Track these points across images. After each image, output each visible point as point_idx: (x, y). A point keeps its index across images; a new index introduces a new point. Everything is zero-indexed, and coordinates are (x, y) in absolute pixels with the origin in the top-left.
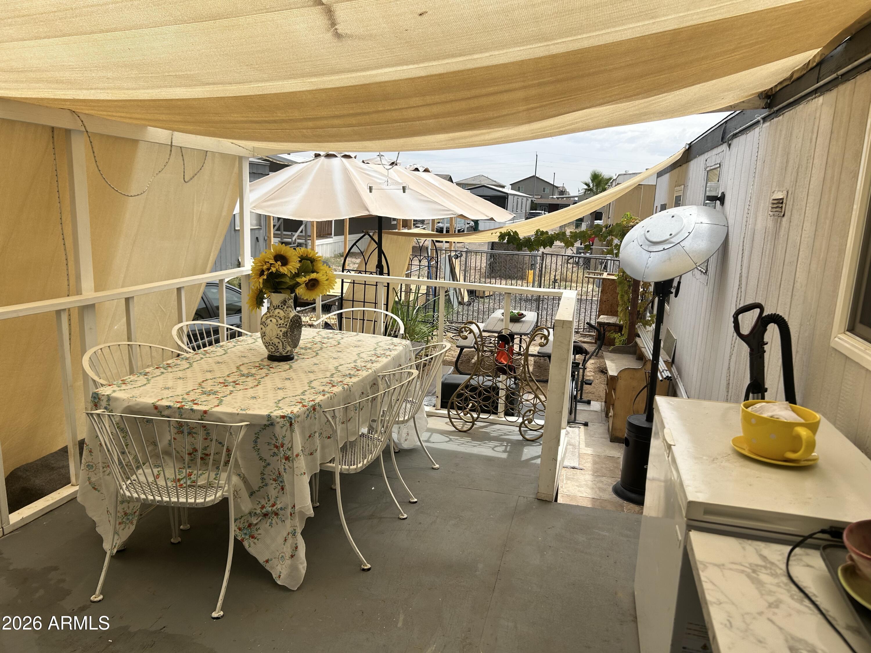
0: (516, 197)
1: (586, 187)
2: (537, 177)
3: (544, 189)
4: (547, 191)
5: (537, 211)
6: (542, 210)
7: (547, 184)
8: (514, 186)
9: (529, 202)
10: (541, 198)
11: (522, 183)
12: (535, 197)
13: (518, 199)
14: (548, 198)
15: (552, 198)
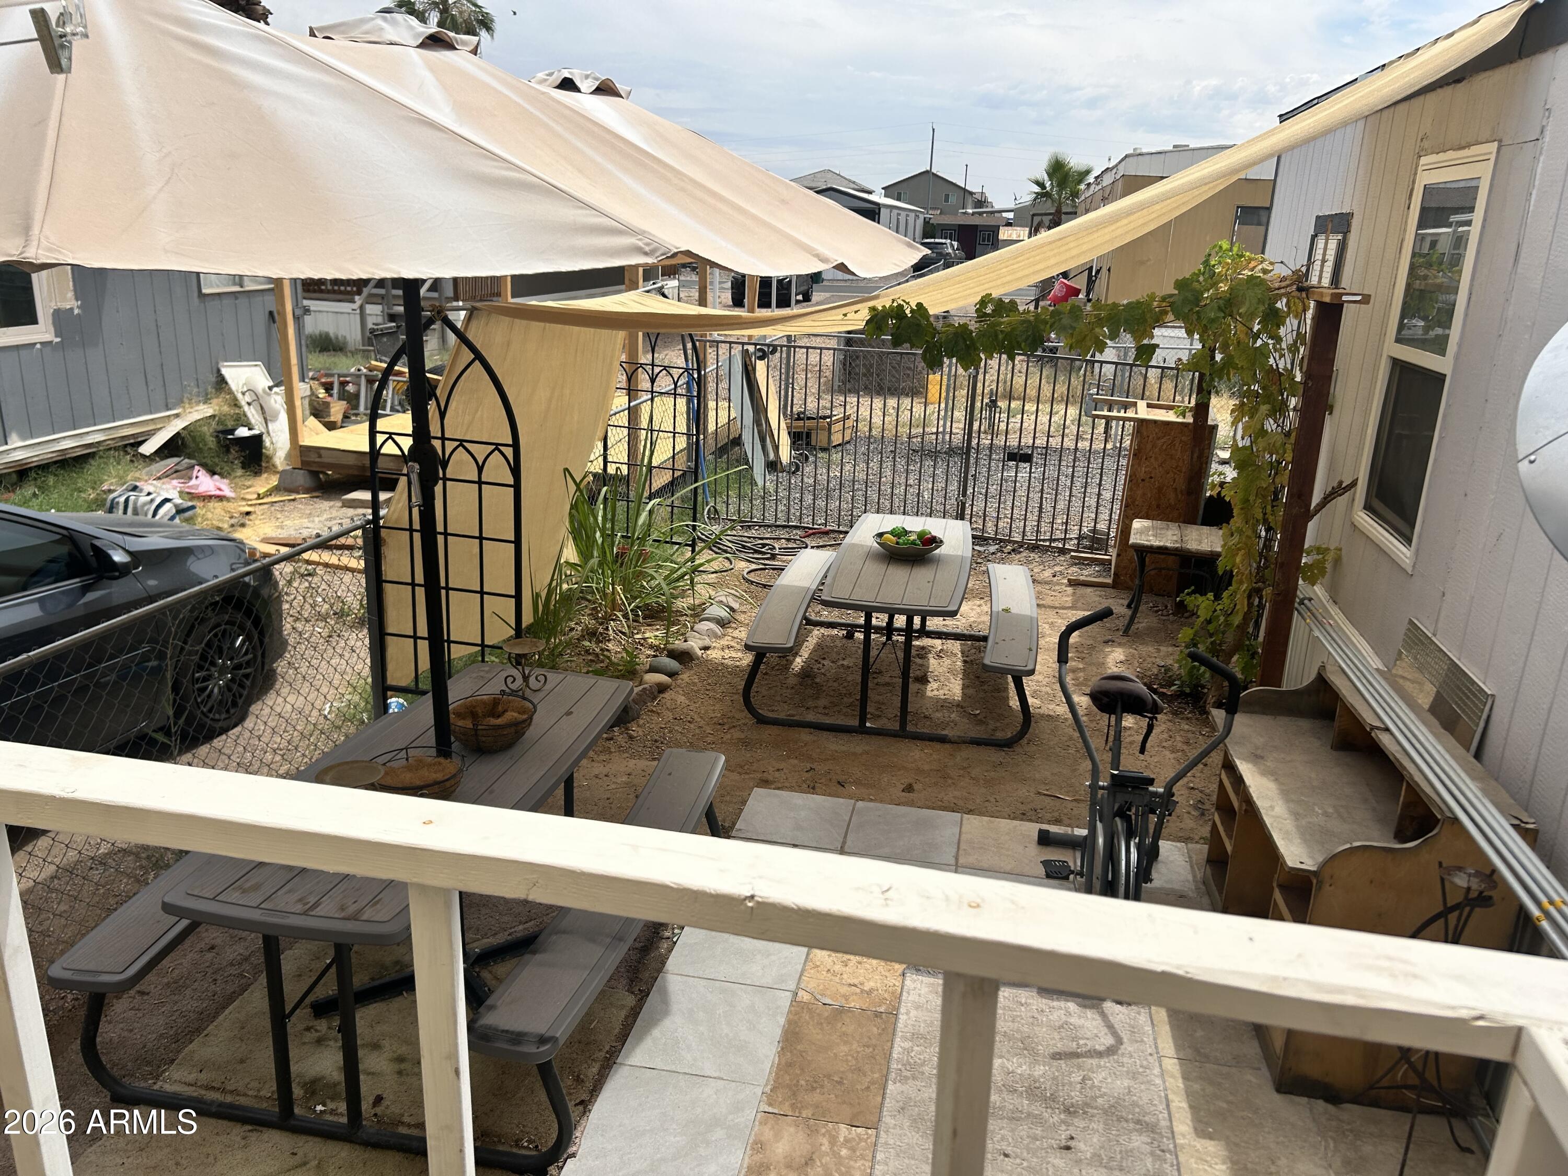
0: (895, 212)
1: (1037, 189)
2: (933, 174)
3: (947, 197)
4: (953, 200)
5: (937, 240)
6: (946, 238)
7: (952, 187)
8: (889, 190)
9: (920, 222)
10: (941, 213)
11: (905, 185)
12: (930, 212)
13: (899, 214)
14: (956, 213)
15: (965, 213)
